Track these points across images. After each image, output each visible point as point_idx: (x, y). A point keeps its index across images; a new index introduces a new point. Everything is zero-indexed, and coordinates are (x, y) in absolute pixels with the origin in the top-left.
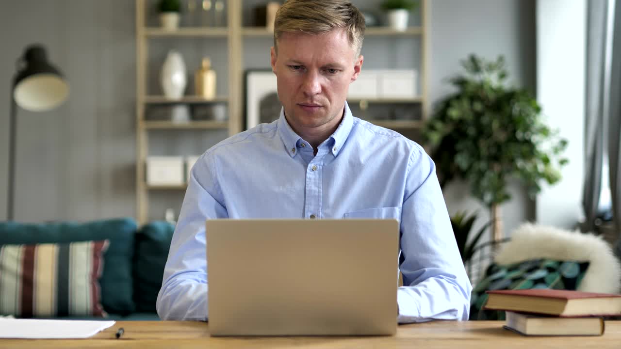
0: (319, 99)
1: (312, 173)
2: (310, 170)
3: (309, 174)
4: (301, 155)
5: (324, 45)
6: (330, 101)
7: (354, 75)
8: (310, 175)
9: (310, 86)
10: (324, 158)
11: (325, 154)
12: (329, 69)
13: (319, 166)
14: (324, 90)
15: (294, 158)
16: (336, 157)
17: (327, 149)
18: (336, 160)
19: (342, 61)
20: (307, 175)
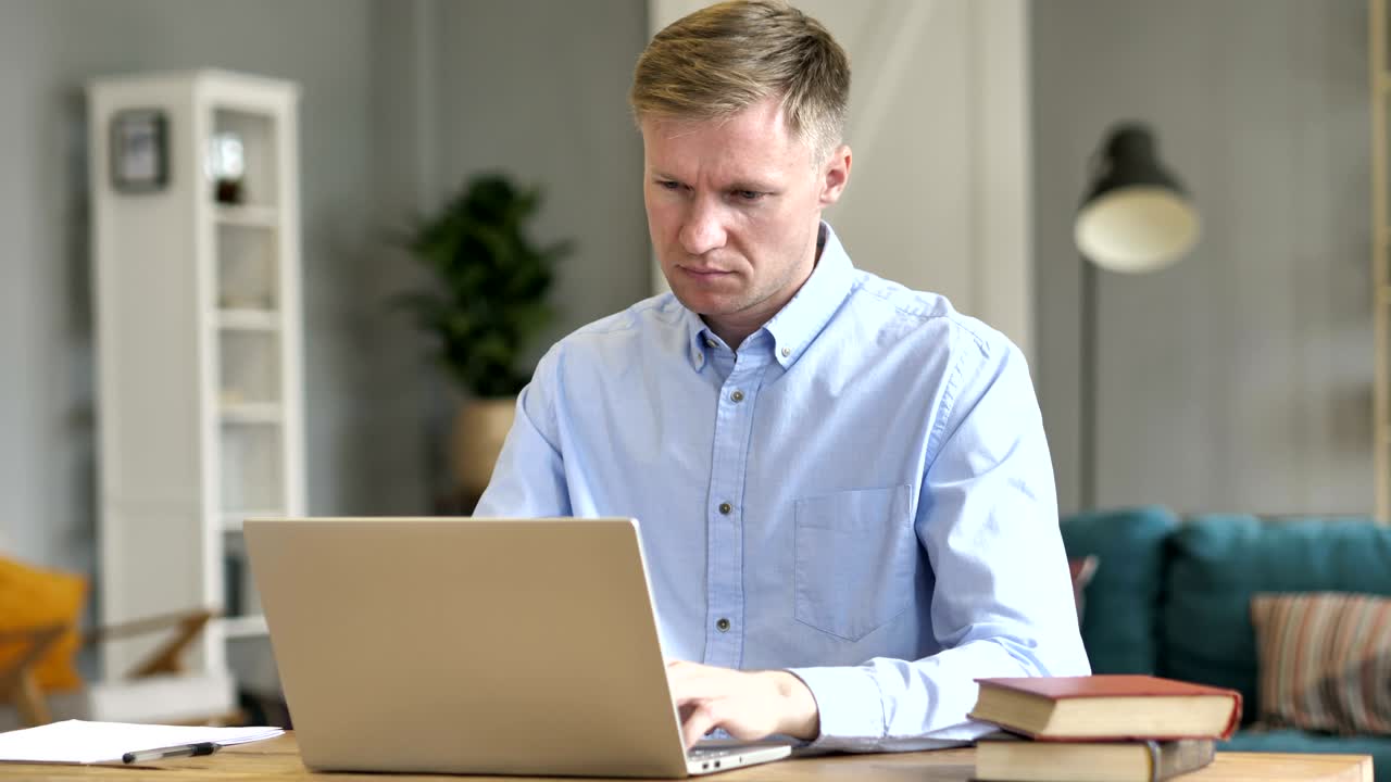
0: (722, 259)
1: (733, 406)
2: (726, 400)
3: (725, 410)
4: (715, 366)
5: (724, 142)
6: (751, 260)
7: (827, 192)
8: (727, 410)
9: (695, 233)
10: (761, 372)
11: (758, 364)
12: (741, 194)
13: (750, 390)
14: (734, 240)
15: (700, 372)
16: (785, 371)
17: (763, 354)
18: (786, 375)
19: (768, 174)
20: (720, 412)
